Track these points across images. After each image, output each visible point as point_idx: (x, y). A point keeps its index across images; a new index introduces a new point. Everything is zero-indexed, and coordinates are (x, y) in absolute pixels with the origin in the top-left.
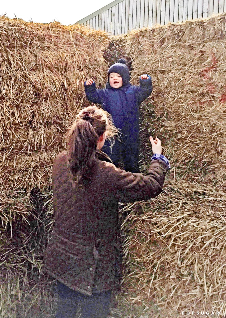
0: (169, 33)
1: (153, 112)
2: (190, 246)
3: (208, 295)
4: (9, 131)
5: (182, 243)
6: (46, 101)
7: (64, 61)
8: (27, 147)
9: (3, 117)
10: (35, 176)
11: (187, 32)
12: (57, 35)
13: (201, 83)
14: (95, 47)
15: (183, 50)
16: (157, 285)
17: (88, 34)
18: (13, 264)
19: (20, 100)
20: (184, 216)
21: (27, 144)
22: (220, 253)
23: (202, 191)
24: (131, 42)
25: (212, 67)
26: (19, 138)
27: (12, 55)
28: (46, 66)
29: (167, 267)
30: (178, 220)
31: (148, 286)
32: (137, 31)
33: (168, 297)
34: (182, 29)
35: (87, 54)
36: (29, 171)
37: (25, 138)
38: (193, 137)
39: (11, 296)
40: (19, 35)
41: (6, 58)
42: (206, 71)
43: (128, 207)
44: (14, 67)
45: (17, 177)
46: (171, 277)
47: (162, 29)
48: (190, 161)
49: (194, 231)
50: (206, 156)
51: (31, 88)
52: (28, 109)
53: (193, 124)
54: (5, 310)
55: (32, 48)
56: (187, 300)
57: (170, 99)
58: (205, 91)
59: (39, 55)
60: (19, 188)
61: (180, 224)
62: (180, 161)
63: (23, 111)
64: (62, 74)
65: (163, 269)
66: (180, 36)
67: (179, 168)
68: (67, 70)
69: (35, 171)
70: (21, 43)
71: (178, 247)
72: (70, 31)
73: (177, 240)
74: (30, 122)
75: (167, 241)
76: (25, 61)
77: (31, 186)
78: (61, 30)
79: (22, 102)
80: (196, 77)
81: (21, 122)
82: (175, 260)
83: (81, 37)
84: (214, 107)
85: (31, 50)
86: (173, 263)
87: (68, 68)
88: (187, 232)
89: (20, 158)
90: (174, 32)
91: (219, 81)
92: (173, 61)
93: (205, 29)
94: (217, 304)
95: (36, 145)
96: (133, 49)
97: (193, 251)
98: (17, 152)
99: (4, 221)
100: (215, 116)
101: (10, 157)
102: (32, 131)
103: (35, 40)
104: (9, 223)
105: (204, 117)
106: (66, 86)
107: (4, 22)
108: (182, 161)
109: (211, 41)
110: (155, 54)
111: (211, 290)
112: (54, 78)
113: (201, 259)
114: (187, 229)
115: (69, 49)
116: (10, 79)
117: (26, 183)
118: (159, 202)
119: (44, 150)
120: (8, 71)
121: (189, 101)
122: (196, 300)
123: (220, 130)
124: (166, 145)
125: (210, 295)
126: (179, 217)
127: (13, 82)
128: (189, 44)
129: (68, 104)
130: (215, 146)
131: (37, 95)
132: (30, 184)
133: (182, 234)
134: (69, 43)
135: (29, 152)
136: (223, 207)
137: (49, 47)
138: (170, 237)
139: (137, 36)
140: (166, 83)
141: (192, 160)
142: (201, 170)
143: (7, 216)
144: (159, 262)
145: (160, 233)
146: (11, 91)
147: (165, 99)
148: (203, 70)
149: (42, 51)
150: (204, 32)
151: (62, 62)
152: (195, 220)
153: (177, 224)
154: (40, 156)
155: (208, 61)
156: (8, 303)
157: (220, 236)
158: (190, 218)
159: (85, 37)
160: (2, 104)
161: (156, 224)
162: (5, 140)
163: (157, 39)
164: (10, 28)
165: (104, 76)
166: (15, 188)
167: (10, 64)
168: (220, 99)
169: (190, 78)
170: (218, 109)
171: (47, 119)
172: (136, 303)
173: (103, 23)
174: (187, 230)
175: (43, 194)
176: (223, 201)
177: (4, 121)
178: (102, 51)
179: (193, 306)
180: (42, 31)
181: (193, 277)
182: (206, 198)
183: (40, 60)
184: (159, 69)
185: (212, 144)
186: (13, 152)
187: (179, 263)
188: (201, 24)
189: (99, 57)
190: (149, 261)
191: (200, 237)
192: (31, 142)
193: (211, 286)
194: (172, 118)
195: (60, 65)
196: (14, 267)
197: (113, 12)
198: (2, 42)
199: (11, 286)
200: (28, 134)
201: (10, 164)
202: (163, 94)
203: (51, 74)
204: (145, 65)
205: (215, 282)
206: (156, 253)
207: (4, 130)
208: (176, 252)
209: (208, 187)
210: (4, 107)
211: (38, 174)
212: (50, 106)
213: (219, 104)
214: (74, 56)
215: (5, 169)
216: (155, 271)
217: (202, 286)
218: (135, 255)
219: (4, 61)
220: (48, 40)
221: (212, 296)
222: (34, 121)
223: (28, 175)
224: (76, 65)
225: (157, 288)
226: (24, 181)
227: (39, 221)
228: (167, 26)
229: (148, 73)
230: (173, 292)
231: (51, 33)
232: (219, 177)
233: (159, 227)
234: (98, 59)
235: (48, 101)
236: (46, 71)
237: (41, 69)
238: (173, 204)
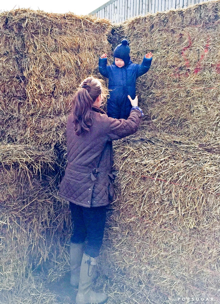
0: (157, 20)
1: (144, 83)
2: (170, 180)
3: (181, 214)
4: (36, 100)
5: (164, 178)
6: (64, 76)
7: (77, 43)
8: (51, 112)
9: (32, 90)
10: (57, 134)
11: (170, 20)
12: (71, 23)
13: (180, 59)
14: (101, 32)
15: (167, 34)
16: (146, 209)
17: (95, 21)
18: (43, 200)
19: (44, 76)
20: (165, 158)
21: (50, 109)
22: (190, 184)
23: (179, 140)
24: (128, 28)
25: (189, 47)
26: (44, 105)
27: (36, 40)
28: (64, 48)
29: (153, 196)
30: (161, 162)
31: (139, 210)
32: (133, 18)
33: (154, 217)
34: (167, 16)
35: (95, 38)
36: (53, 130)
37: (49, 105)
38: (174, 101)
39: (42, 223)
40: (42, 24)
41: (32, 42)
42: (184, 50)
43: (126, 154)
44: (39, 49)
45: (44, 135)
46: (155, 203)
47: (151, 17)
48: (171, 119)
49: (172, 169)
50: (182, 114)
51: (52, 66)
52: (51, 83)
53: (173, 91)
54: (38, 233)
55: (52, 34)
56: (167, 218)
57: (157, 72)
58: (183, 65)
59: (58, 39)
60: (45, 144)
61: (162, 165)
62: (164, 119)
63: (47, 84)
64: (76, 55)
65: (150, 197)
66: (165, 22)
67: (163, 124)
68: (80, 51)
69: (58, 130)
70: (44, 30)
71: (161, 181)
72: (82, 20)
73: (160, 176)
74: (53, 93)
75: (153, 177)
76: (47, 45)
77: (54, 141)
78: (74, 18)
79: (46, 77)
80: (177, 55)
81: (46, 93)
82: (158, 190)
83: (91, 24)
84: (189, 78)
85: (52, 35)
86: (157, 193)
87: (81, 49)
88: (167, 170)
89: (45, 120)
90: (161, 19)
91: (193, 58)
92: (159, 42)
93: (183, 17)
94: (188, 220)
95: (58, 110)
96: (130, 34)
97: (171, 183)
98: (43, 116)
99: (35, 169)
100: (189, 84)
101: (38, 120)
102: (54, 100)
103: (55, 28)
104: (38, 170)
105: (181, 86)
106: (79, 63)
107: (30, 13)
108: (165, 119)
109: (188, 26)
110: (146, 37)
111: (183, 210)
112: (70, 58)
113: (176, 189)
114: (168, 167)
115: (81, 34)
116: (36, 60)
117: (51, 139)
118: (148, 149)
119: (64, 114)
120: (35, 53)
121: (171, 74)
122: (173, 218)
123: (193, 95)
124: (154, 107)
125: (183, 214)
126: (162, 160)
127: (38, 62)
128: (172, 29)
129: (81, 78)
130: (189, 107)
131: (57, 71)
132: (54, 140)
133: (164, 171)
134: (81, 29)
135: (52, 115)
136: (193, 152)
137: (65, 33)
138: (155, 174)
139: (133, 22)
140: (155, 59)
141: (172, 118)
142: (178, 125)
143: (37, 165)
144: (147, 193)
145: (148, 172)
146: (37, 69)
147: (153, 72)
148: (182, 49)
149: (60, 36)
150: (183, 19)
151: (75, 45)
152: (173, 161)
153: (160, 165)
154: (61, 119)
155: (185, 42)
156: (40, 228)
157: (190, 172)
158: (170, 160)
159: (93, 24)
160: (31, 79)
161: (145, 165)
162: (34, 107)
163: (148, 25)
164: (34, 18)
165: (108, 55)
166: (42, 144)
167: (36, 47)
168: (194, 71)
169: (172, 56)
170: (192, 79)
171: (65, 90)
172: (131, 222)
173: (108, 15)
174: (167, 169)
175: (64, 147)
176: (193, 147)
177: (33, 92)
178: (107, 35)
179: (171, 222)
180: (59, 19)
181: (171, 202)
182: (181, 146)
183: (59, 43)
184: (150, 49)
185: (187, 105)
186: (40, 116)
187: (161, 192)
188: (181, 13)
189: (104, 40)
190: (140, 192)
191: (176, 173)
192: (54, 108)
193: (183, 208)
194: (159, 87)
195: (74, 46)
196: (43, 202)
197: (116, 5)
198: (29, 30)
199: (42, 216)
200: (51, 102)
201: (38, 126)
202: (152, 69)
203: (68, 54)
204: (138, 46)
205: (186, 205)
206: (145, 186)
207: (33, 100)
208: (159, 185)
209: (183, 137)
210: (32, 82)
211: (59, 132)
212: (67, 80)
213: (192, 75)
214: (85, 40)
215: (35, 129)
216: (144, 199)
217: (177, 208)
218: (130, 188)
219: (31, 45)
220: (64, 27)
221: (184, 215)
222: (56, 92)
223: (52, 134)
224: (87, 47)
225: (145, 210)
226: (49, 138)
227: (61, 167)
228: (155, 15)
229: (141, 52)
230: (157, 213)
231: (67, 21)
232: (191, 130)
233: (148, 168)
234: (104, 42)
235: (66, 76)
236: (64, 52)
237: (60, 50)
238: (157, 151)
